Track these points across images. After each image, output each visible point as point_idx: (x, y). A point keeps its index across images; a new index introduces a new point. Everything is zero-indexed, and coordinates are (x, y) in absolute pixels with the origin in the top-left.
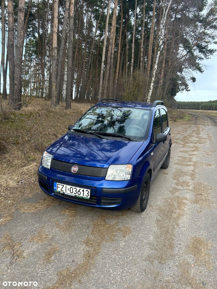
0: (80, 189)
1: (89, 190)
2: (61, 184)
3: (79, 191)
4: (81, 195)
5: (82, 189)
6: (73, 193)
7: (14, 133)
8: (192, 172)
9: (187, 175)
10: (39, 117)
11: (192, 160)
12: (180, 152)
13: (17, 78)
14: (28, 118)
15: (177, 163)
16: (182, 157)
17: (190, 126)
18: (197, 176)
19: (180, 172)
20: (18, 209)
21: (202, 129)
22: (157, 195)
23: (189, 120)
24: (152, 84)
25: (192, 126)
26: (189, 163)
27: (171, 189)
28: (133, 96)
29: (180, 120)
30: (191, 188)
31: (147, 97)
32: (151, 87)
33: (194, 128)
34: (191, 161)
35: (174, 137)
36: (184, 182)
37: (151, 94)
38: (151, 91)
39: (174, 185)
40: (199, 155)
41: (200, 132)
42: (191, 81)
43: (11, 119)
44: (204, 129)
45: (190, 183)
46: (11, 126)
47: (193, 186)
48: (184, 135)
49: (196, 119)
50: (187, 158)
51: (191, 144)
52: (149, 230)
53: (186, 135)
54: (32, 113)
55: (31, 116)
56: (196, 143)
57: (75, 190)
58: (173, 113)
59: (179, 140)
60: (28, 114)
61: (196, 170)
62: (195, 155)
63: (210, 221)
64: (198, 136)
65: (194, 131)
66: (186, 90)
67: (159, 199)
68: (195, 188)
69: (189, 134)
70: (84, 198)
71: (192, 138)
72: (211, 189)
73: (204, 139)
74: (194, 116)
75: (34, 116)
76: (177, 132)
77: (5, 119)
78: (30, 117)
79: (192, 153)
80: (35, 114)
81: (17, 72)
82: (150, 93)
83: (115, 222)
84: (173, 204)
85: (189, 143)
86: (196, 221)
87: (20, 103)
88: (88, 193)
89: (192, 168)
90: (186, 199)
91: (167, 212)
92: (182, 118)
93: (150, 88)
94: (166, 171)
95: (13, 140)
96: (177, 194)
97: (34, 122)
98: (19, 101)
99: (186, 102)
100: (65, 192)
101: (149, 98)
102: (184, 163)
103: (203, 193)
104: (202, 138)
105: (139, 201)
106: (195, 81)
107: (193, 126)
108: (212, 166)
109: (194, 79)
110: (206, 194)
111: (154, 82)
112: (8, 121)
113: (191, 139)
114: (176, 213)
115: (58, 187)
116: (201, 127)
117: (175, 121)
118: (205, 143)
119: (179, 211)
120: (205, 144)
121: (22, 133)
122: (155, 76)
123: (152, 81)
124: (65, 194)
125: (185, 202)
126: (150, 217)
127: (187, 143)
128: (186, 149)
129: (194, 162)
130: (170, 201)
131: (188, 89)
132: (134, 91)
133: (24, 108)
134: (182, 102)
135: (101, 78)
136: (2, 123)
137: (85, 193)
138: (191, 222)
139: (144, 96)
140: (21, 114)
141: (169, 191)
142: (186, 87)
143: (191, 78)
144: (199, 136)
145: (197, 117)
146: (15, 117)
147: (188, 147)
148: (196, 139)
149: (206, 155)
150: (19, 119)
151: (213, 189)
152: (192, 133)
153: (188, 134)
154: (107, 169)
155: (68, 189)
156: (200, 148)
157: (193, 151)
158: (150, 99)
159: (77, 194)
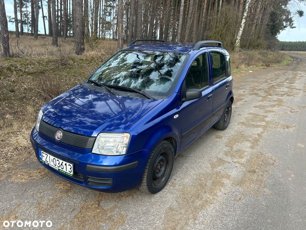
0: (63, 162)
1: (72, 165)
2: (45, 153)
3: (62, 165)
4: (64, 170)
5: (64, 163)
6: (56, 166)
7: (70, 80)
8: (257, 136)
9: (248, 141)
10: (102, 62)
11: (265, 119)
12: (255, 107)
13: (78, 19)
14: (89, 63)
15: (242, 123)
16: (254, 114)
17: (286, 72)
18: (261, 142)
19: (240, 135)
20: (10, 176)
21: (299, 77)
22: (191, 167)
23: (288, 65)
24: (244, 21)
25: (288, 72)
26: (259, 123)
27: (215, 160)
28: (221, 36)
29: (275, 65)
30: (243, 160)
31: (237, 37)
32: (243, 25)
33: (290, 75)
34: (263, 121)
35: (256, 86)
36: (238, 151)
37: (241, 34)
38: (241, 29)
39: (220, 156)
40: (278, 112)
41: (296, 80)
42: (298, 15)
43: (69, 64)
44: (302, 76)
45: (246, 154)
46: (68, 73)
47: (249, 157)
48: (271, 85)
49: (298, 63)
50: (260, 115)
51: (275, 96)
52: (150, 224)
53: (274, 84)
54: (94, 58)
55: (93, 62)
56: (282, 95)
57: (58, 162)
58: (269, 56)
59: (261, 91)
60: (90, 60)
61: (265, 135)
62: (273, 112)
63: (246, 218)
64: (290, 86)
65: (287, 79)
66: (291, 27)
67: (190, 175)
68: (249, 161)
69: (280, 82)
70: (67, 173)
71: (280, 88)
72: (273, 164)
73: (298, 89)
74: (297, 59)
75: (96, 62)
76: (264, 80)
77: (62, 64)
78: (91, 62)
79: (270, 109)
80: (97, 59)
81: (79, 12)
82: (240, 32)
83: (111, 205)
84: (206, 185)
85: (273, 95)
86: (225, 215)
87: (83, 47)
88: (71, 169)
89: (260, 130)
90: (228, 177)
91: (190, 196)
92: (279, 62)
93: (241, 26)
94: (221, 133)
95: (68, 88)
96: (219, 168)
97: (95, 68)
98: (82, 45)
99: (293, 42)
100: (49, 163)
101: (239, 38)
102: (253, 123)
103: (257, 170)
104: (295, 89)
105: (145, 181)
106: (303, 16)
107: (290, 72)
108: (290, 129)
109: (301, 13)
110: (262, 172)
111: (246, 18)
112: (66, 67)
113: (279, 90)
114: (203, 198)
115: (43, 156)
116: (300, 74)
117: (268, 66)
118: (296, 96)
119: (209, 196)
120: (294, 97)
121: (79, 80)
122: (247, 11)
123: (244, 17)
124: (50, 165)
125: (225, 182)
126: (162, 202)
127: (270, 95)
128: (265, 103)
129: (267, 122)
130: (203, 179)
131: (293, 26)
132: (222, 31)
133: (85, 53)
134: (287, 42)
135: (181, 16)
136: (58, 69)
137: (68, 168)
138: (218, 216)
139: (234, 36)
140: (81, 60)
141: (211, 164)
142: (290, 23)
143: (298, 11)
144: (292, 86)
145: (301, 61)
146: (74, 63)
147: (269, 101)
148: (286, 90)
149: (289, 112)
150: (78, 65)
151: (275, 164)
152: (284, 82)
153: (278, 83)
154: (95, 138)
155: (52, 160)
156: (284, 102)
157: (273, 106)
158: (240, 40)
159: (60, 168)
